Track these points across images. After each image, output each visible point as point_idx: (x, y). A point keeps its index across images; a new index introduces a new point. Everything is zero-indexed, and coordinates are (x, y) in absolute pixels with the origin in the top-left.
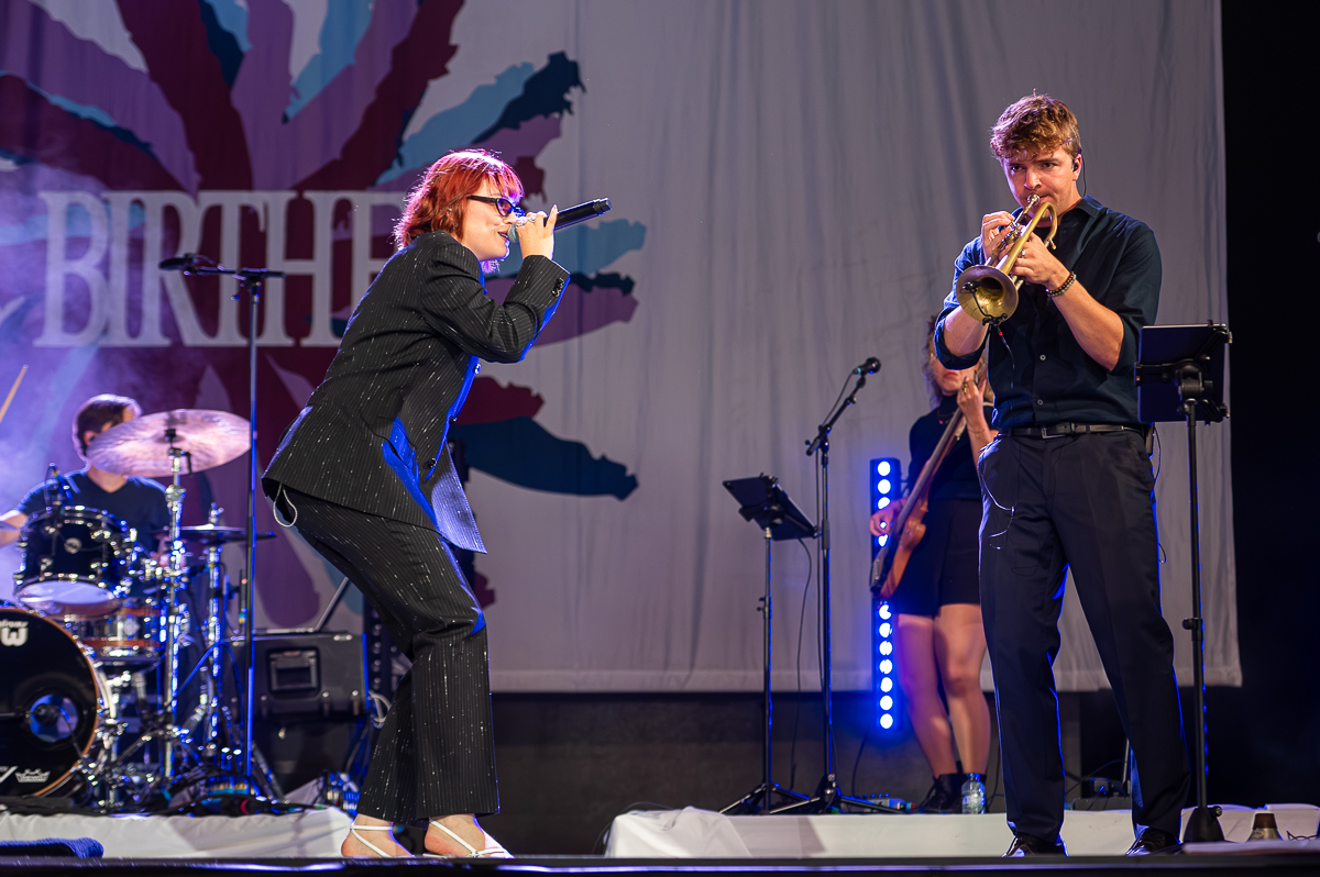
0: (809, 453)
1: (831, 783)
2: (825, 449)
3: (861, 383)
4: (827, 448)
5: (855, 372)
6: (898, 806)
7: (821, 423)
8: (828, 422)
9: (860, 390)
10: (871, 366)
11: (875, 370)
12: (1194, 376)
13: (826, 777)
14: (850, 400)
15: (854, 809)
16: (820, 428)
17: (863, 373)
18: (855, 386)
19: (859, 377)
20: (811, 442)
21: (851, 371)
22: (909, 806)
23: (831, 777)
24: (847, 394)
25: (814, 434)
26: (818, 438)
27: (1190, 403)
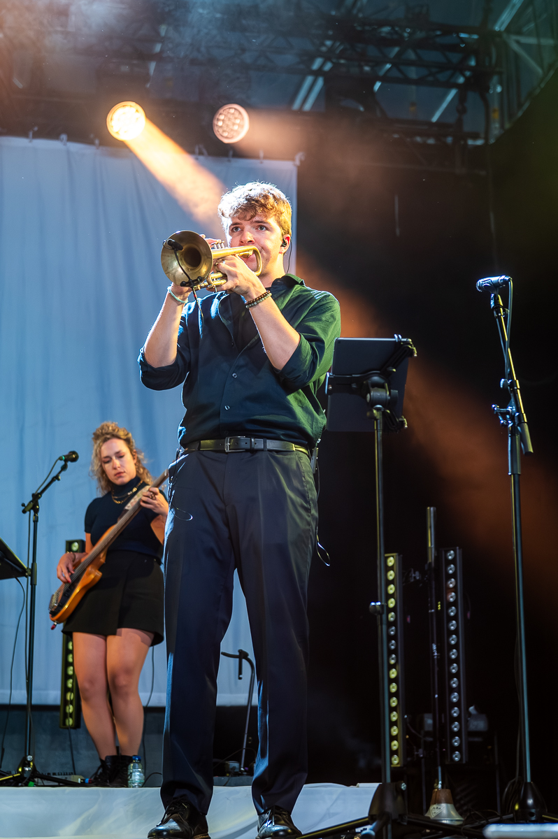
0: (24, 512)
1: (29, 762)
2: (36, 511)
3: (64, 468)
4: (38, 509)
5: (60, 459)
6: (79, 781)
7: (34, 492)
8: (39, 491)
9: (63, 472)
10: (72, 457)
11: (74, 460)
12: (381, 386)
13: (25, 758)
14: (56, 478)
15: (46, 782)
16: (33, 495)
17: (66, 461)
18: (60, 469)
19: (63, 463)
20: (26, 505)
21: (57, 458)
22: (87, 780)
23: (30, 758)
24: (54, 474)
25: (28, 499)
26: (31, 501)
27: (378, 409)
